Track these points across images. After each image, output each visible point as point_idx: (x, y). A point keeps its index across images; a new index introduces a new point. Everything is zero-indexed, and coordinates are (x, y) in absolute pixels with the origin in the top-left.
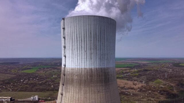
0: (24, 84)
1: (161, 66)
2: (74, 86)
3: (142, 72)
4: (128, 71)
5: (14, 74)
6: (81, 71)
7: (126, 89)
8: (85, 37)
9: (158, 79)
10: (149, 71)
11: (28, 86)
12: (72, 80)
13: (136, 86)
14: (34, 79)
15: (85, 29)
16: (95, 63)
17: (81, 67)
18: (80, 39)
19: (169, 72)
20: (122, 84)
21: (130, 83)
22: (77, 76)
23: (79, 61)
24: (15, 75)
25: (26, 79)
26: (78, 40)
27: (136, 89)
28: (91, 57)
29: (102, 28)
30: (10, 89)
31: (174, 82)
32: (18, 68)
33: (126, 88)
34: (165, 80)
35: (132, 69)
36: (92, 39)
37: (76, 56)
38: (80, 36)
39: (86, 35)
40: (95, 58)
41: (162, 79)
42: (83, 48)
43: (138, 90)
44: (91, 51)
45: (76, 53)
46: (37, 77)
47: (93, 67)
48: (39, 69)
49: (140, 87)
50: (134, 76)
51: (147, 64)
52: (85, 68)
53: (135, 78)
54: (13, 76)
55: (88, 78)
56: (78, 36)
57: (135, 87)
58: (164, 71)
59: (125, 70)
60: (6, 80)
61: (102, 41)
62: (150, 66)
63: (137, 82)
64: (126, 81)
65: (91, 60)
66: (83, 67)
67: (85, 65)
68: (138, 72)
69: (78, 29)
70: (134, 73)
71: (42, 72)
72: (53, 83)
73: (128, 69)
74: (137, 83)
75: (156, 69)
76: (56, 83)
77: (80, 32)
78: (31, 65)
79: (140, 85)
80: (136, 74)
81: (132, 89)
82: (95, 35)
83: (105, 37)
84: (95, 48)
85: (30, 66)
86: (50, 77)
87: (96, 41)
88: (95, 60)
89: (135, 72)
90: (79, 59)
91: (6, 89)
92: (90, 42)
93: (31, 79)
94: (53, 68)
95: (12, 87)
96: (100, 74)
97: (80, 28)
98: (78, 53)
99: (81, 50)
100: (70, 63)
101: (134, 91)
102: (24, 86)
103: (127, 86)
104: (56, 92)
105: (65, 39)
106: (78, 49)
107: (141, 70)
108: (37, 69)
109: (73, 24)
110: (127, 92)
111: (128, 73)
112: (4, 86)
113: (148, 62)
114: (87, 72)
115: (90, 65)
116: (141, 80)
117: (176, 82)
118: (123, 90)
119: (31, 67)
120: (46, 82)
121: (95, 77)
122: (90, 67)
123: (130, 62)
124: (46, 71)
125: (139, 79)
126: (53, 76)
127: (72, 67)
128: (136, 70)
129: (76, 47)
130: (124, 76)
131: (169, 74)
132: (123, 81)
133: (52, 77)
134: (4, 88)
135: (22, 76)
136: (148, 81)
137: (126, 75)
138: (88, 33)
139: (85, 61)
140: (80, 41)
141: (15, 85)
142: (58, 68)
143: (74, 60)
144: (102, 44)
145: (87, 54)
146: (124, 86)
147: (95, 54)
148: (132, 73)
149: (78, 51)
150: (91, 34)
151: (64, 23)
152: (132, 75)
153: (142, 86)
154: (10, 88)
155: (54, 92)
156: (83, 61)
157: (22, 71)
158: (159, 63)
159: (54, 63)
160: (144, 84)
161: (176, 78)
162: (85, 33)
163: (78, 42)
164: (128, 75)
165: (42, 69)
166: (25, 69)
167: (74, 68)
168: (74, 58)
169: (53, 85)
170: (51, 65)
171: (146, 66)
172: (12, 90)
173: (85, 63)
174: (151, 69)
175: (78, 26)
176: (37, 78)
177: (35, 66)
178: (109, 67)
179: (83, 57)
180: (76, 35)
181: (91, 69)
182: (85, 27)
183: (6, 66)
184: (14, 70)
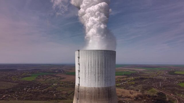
0: (28, 93)
1: (157, 73)
2: (86, 100)
3: (139, 80)
4: (125, 79)
5: (16, 82)
6: (91, 89)
7: (123, 98)
8: (95, 65)
9: (153, 88)
10: (145, 79)
11: (32, 95)
12: (85, 96)
13: (132, 94)
14: (36, 88)
15: (95, 59)
16: (102, 84)
17: (91, 87)
18: (91, 66)
19: (164, 80)
20: (119, 92)
21: (127, 92)
22: (89, 93)
23: (90, 82)
24: (17, 84)
25: (29, 88)
26: (89, 66)
27: (132, 98)
28: (99, 79)
29: (106, 58)
30: (16, 98)
31: (167, 91)
32: (17, 75)
33: (123, 96)
34: (159, 89)
35: (129, 77)
36: (100, 66)
37: (88, 78)
38: (91, 64)
39: (95, 64)
40: (101, 80)
41: (156, 88)
42: (93, 73)
43: (134, 98)
44: (99, 75)
45: (88, 76)
46: (38, 85)
47: (100, 87)
48: (39, 76)
49: (136, 96)
50: (131, 84)
51: (143, 72)
52: (94, 88)
53: (132, 87)
54: (16, 84)
55: (96, 95)
56: (89, 64)
57: (131, 96)
58: (159, 79)
59: (122, 78)
60: (10, 89)
61: (106, 67)
62: (146, 73)
63: (133, 90)
64: (123, 90)
65: (99, 82)
66: (93, 87)
67: (95, 85)
68: (134, 80)
69: (89, 59)
70: (131, 82)
71: (41, 80)
72: (55, 92)
73: (125, 77)
74: (134, 92)
75: (152, 77)
76: (57, 92)
77: (91, 61)
78: (30, 72)
79: (136, 94)
80: (132, 83)
81: (129, 97)
82: (101, 63)
83: (109, 64)
84: (101, 73)
85: (28, 73)
86: (50, 85)
87: (102, 67)
88: (101, 81)
89: (131, 80)
90: (90, 80)
91: (12, 97)
92: (98, 68)
93: (33, 87)
94: (52, 75)
95: (17, 96)
96: (105, 92)
97: (91, 58)
98: (90, 76)
99: (91, 74)
100: (83, 83)
101: (131, 100)
102: (28, 94)
103: (124, 95)
104: (59, 101)
105: (79, 65)
106: (90, 73)
107: (137, 79)
108: (36, 77)
109: (86, 56)
110: (124, 101)
111: (125, 81)
112: (9, 94)
113: (144, 70)
114: (96, 90)
115: (98, 85)
116: (137, 89)
117: (169, 91)
118: (120, 99)
119: (30, 75)
120: (48, 91)
121: (101, 93)
122: (98, 87)
123: (127, 70)
124: (45, 79)
125: (136, 88)
126: (54, 84)
127: (85, 86)
128: (132, 78)
129: (88, 72)
130: (121, 84)
131: (163, 83)
132: (120, 89)
133: (53, 86)
134: (9, 96)
135: (24, 85)
136: (144, 90)
137: (124, 84)
138: (96, 62)
139: (95, 82)
140: (91, 67)
141: (20, 94)
142: (56, 75)
143: (86, 81)
144: (106, 70)
145: (95, 77)
146: (122, 95)
147: (101, 77)
148: (129, 82)
149: (90, 74)
150: (99, 63)
151: (79, 53)
152: (129, 84)
153: (138, 95)
154: (15, 96)
155: (57, 101)
156: (93, 82)
157: (22, 79)
158: (156, 70)
159: (52, 70)
160: (139, 93)
161: (170, 87)
162: (95, 62)
163: (90, 68)
164: (125, 84)
165: (41, 76)
166: (24, 77)
167: (86, 87)
168: (86, 79)
169: (56, 94)
170: (49, 72)
171: (143, 74)
172: (18, 98)
173: (95, 84)
174: (147, 77)
175: (89, 57)
176: (39, 87)
177: (33, 73)
178: (111, 86)
179: (93, 79)
180: (88, 63)
181: (99, 88)
182: (95, 58)
183: (5, 73)
184: (14, 78)
